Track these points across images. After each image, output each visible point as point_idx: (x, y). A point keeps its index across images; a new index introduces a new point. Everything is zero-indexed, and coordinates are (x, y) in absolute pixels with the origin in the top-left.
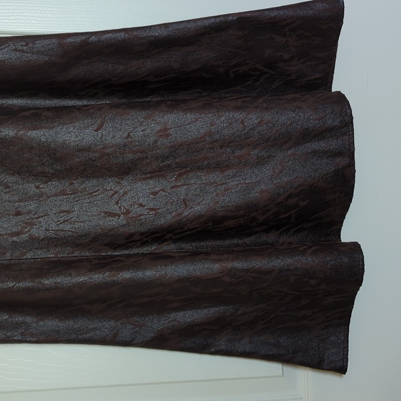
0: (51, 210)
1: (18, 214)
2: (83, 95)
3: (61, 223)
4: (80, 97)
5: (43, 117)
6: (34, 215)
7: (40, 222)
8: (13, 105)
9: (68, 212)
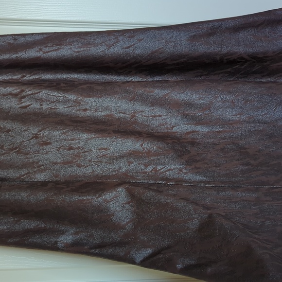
0: (94, 147)
1: (70, 149)
2: (122, 72)
3: (100, 157)
4: (119, 74)
5: (95, 90)
6: (81, 150)
7: (85, 155)
8: (75, 78)
9: (106, 149)
